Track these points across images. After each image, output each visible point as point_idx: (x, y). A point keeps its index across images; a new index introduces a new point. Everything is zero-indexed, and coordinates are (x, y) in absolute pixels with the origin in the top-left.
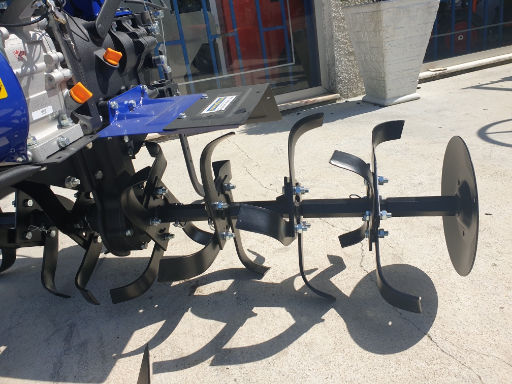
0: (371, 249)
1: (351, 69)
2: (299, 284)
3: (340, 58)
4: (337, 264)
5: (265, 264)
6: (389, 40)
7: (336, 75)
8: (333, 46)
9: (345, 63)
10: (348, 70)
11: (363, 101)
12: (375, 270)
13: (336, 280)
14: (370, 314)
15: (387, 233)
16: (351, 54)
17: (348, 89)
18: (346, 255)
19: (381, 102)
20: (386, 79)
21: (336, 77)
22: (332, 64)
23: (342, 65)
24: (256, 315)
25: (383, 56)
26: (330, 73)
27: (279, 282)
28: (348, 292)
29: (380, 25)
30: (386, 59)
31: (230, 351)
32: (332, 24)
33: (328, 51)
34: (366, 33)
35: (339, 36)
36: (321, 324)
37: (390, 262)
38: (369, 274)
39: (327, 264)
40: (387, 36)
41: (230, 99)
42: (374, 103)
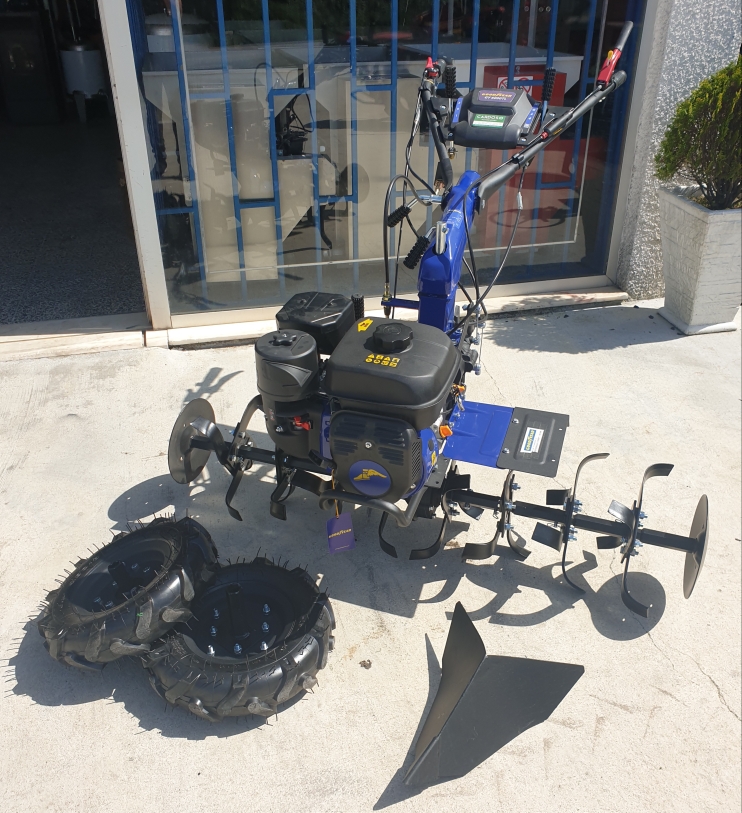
0: (622, 563)
1: (652, 262)
2: (557, 572)
3: (641, 246)
4: (590, 562)
5: (526, 547)
6: (710, 257)
7: (629, 268)
8: (634, 228)
9: (646, 253)
10: (648, 263)
11: (659, 313)
12: (623, 574)
13: (587, 575)
14: (610, 609)
15: (638, 553)
16: (657, 241)
17: (641, 287)
18: (599, 553)
19: (679, 325)
20: (695, 301)
21: (628, 270)
22: (627, 251)
23: (641, 256)
24: (520, 592)
25: (698, 274)
26: (622, 262)
27: (539, 567)
28: (596, 589)
29: (702, 237)
30: (701, 278)
31: (503, 615)
32: (640, 201)
33: (627, 232)
34: (683, 236)
35: (646, 216)
36: (572, 610)
37: (635, 570)
38: (616, 577)
39: (582, 560)
40: (708, 252)
41: (539, 433)
42: (671, 324)
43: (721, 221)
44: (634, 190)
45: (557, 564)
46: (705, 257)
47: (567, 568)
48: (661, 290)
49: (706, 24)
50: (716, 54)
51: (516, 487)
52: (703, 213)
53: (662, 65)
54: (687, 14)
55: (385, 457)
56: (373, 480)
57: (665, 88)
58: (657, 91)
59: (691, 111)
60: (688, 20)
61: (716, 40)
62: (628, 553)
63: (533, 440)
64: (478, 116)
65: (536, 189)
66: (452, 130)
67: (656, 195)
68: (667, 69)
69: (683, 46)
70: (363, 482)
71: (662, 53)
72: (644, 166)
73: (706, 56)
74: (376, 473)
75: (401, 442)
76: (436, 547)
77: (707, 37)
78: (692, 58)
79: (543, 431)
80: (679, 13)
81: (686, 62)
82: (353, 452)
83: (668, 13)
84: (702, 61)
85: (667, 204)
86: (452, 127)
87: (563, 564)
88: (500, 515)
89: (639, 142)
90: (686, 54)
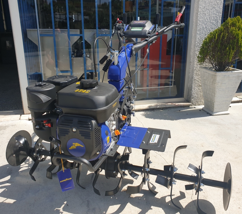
0: (196, 194)
1: (199, 93)
3: (195, 87)
6: (218, 88)
8: (192, 81)
9: (197, 90)
10: (198, 93)
11: (203, 109)
12: (196, 200)
15: (202, 190)
16: (200, 86)
17: (196, 101)
18: (186, 192)
19: (210, 112)
20: (215, 104)
21: (191, 95)
22: (190, 89)
23: (195, 91)
24: (152, 209)
25: (215, 94)
26: (189, 93)
29: (215, 81)
30: (216, 95)
32: (193, 72)
33: (190, 83)
34: (208, 82)
35: (196, 77)
37: (202, 198)
38: (194, 200)
40: (218, 86)
41: (158, 136)
42: (207, 112)
43: (221, 75)
44: (191, 69)
45: (169, 196)
46: (217, 88)
47: (173, 197)
48: (203, 102)
49: (210, 17)
50: (213, 26)
51: (150, 162)
52: (214, 73)
53: (197, 29)
54: (203, 14)
55: (82, 136)
56: (78, 149)
57: (199, 36)
58: (196, 37)
59: (208, 40)
60: (204, 16)
61: (213, 22)
62: (198, 190)
63: (155, 139)
64: (133, 28)
65: (159, 70)
66: (124, 33)
67: (199, 70)
68: (198, 30)
69: (203, 23)
70: (74, 150)
71: (197, 25)
72: (194, 61)
73: (210, 27)
74: (79, 145)
75: (89, 127)
76: (117, 190)
77: (210, 21)
78: (206, 27)
79: (159, 135)
80: (201, 13)
81: (204, 28)
82: (68, 134)
83: (197, 13)
84: (209, 28)
85: (202, 72)
86: (124, 32)
87: (171, 195)
88: (143, 175)
89: (192, 54)
90: (204, 26)
